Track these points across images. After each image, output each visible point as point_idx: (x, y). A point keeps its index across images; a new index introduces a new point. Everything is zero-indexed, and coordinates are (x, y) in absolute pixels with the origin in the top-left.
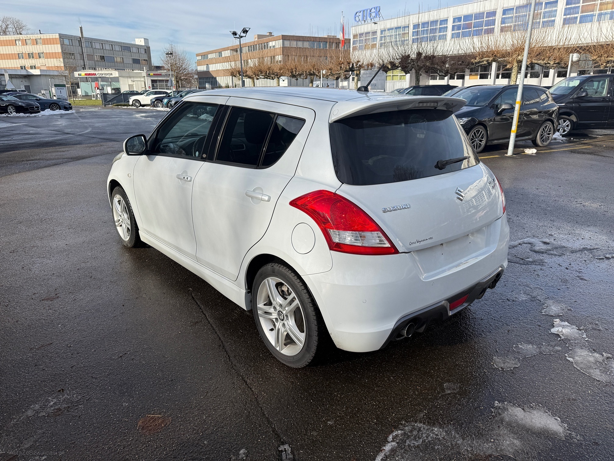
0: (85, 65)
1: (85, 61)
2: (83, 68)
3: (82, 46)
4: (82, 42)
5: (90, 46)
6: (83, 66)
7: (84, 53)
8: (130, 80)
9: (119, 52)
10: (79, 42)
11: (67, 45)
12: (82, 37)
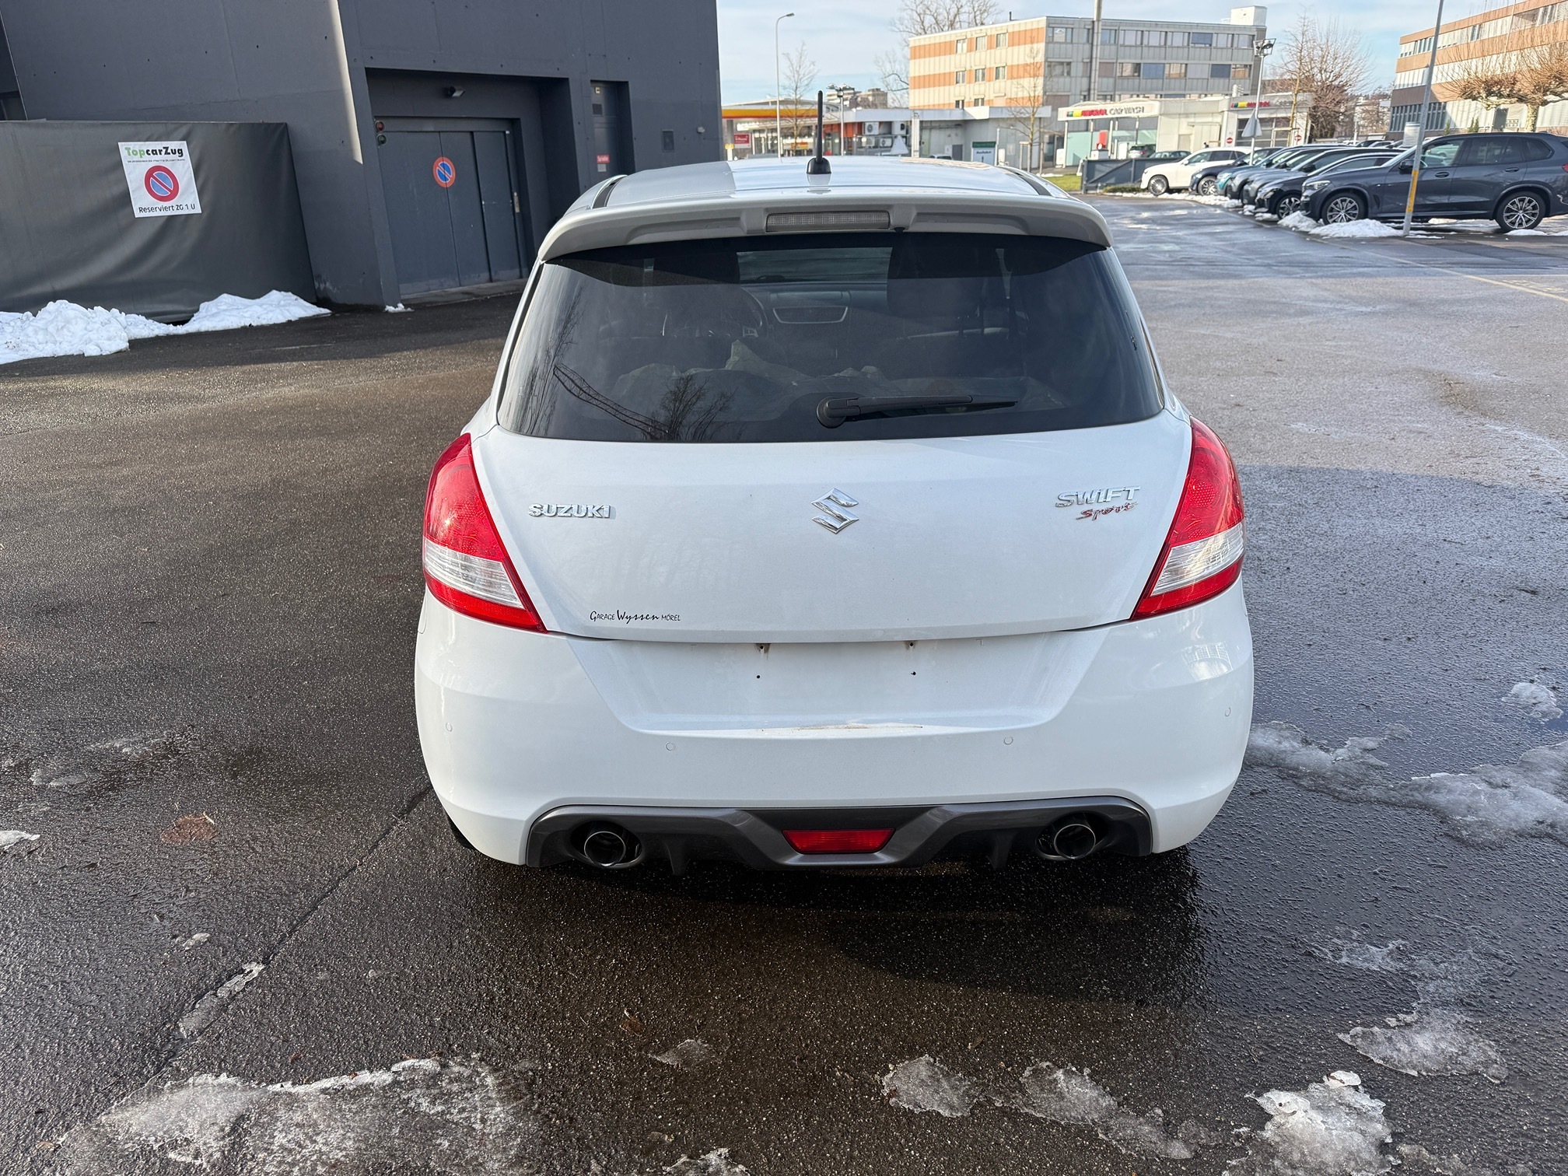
0: (1089, 90)
1: (1093, 80)
2: (1085, 96)
3: (1092, 44)
4: (1096, 31)
5: (1112, 42)
6: (1086, 93)
7: (1094, 60)
8: (1184, 121)
9: (1181, 50)
10: (1088, 34)
11: (1060, 43)
12: (1098, 20)
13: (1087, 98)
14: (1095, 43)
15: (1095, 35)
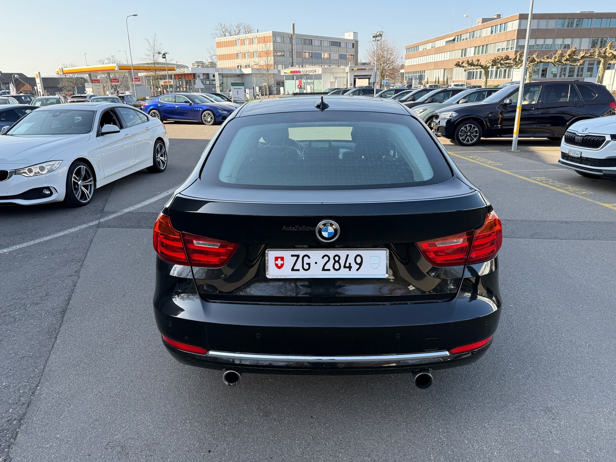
0: (293, 63)
1: (294, 59)
4: (293, 38)
5: (300, 43)
7: (293, 50)
8: (332, 76)
9: (327, 48)
10: (290, 39)
11: (279, 43)
12: (294, 34)
13: (292, 66)
14: (293, 43)
15: (293, 40)
